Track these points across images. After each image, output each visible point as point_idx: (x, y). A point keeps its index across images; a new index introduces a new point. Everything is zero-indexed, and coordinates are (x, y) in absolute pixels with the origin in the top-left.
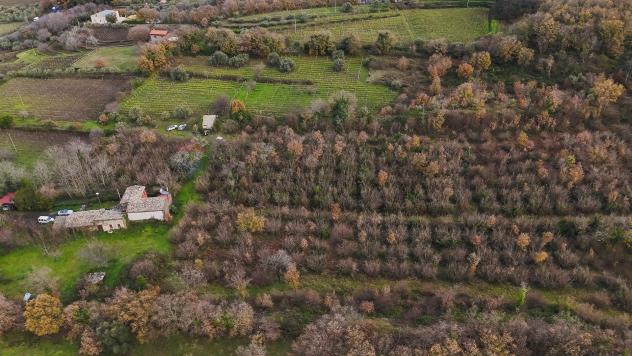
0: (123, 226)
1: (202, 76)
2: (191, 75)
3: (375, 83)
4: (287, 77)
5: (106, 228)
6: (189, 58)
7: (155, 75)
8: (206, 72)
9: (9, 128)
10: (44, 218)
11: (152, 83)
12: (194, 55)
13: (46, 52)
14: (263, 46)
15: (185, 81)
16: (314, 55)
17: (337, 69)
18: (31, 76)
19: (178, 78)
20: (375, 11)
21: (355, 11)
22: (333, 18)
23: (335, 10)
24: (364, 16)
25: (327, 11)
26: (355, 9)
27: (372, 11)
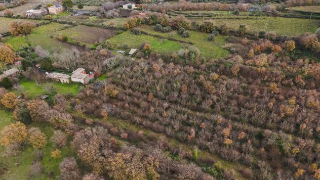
0: (68, 82)
1: (146, 34)
2: (142, 33)
3: (224, 48)
4: (184, 40)
5: (62, 81)
6: (147, 26)
7: (129, 31)
8: (149, 32)
9: (66, 42)
10: (47, 73)
11: (125, 34)
12: (150, 25)
13: (100, 17)
14: (179, 24)
15: (138, 34)
16: (203, 31)
17: (210, 40)
18: (86, 25)
19: (137, 33)
20: (251, 16)
21: (240, 14)
22: (227, 17)
23: (230, 13)
24: (244, 17)
25: (225, 13)
26: (240, 13)
27: (250, 15)
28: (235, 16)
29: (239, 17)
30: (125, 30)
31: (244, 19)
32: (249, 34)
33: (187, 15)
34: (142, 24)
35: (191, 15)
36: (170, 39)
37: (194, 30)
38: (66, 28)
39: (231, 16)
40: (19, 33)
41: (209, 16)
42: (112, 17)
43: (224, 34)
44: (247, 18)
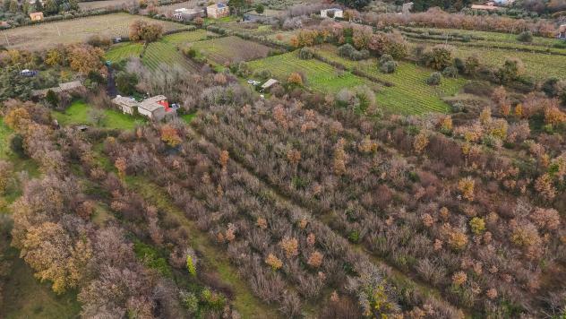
0: (130, 112)
2: (314, 56)
3: (447, 102)
4: (380, 76)
5: (124, 111)
7: (296, 52)
10: (119, 96)
11: (286, 55)
15: (306, 59)
16: (430, 66)
18: (241, 36)
19: (305, 56)
21: (534, 42)
22: (501, 44)
23: (512, 37)
24: (540, 48)
25: (503, 36)
26: (535, 40)
27: (557, 46)
28: (521, 46)
29: (529, 47)
30: (291, 49)
31: (537, 51)
32: (523, 82)
33: (419, 35)
34: (326, 42)
35: (427, 35)
36: (355, 73)
37: (413, 62)
38: (210, 37)
39: (512, 45)
40: (141, 39)
41: (463, 41)
42: (291, 29)
43: (468, 76)
44: (548, 51)
